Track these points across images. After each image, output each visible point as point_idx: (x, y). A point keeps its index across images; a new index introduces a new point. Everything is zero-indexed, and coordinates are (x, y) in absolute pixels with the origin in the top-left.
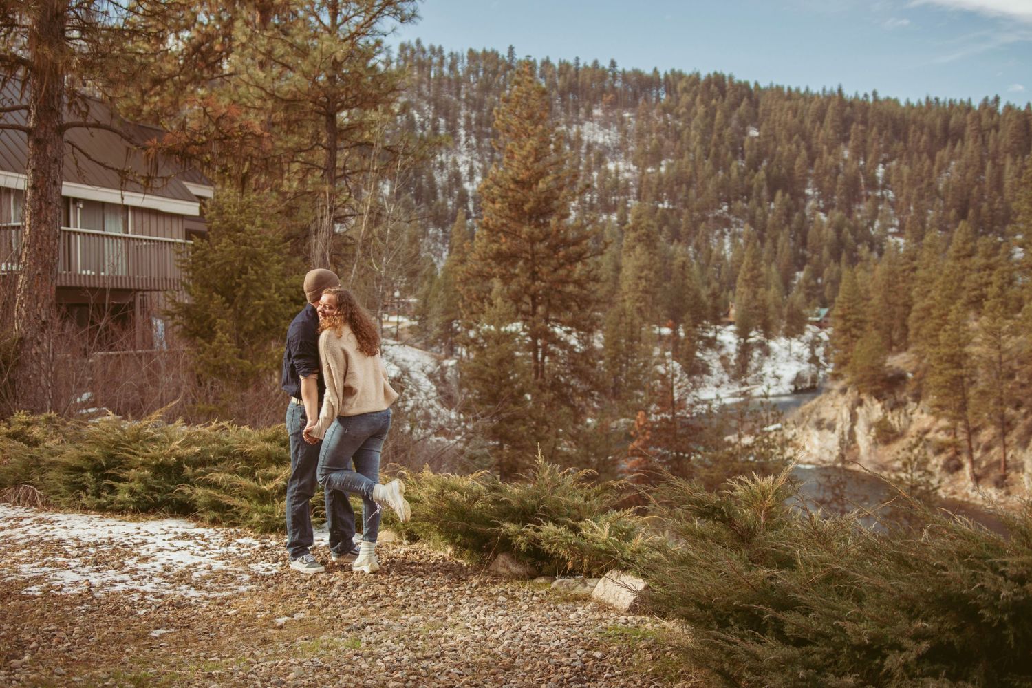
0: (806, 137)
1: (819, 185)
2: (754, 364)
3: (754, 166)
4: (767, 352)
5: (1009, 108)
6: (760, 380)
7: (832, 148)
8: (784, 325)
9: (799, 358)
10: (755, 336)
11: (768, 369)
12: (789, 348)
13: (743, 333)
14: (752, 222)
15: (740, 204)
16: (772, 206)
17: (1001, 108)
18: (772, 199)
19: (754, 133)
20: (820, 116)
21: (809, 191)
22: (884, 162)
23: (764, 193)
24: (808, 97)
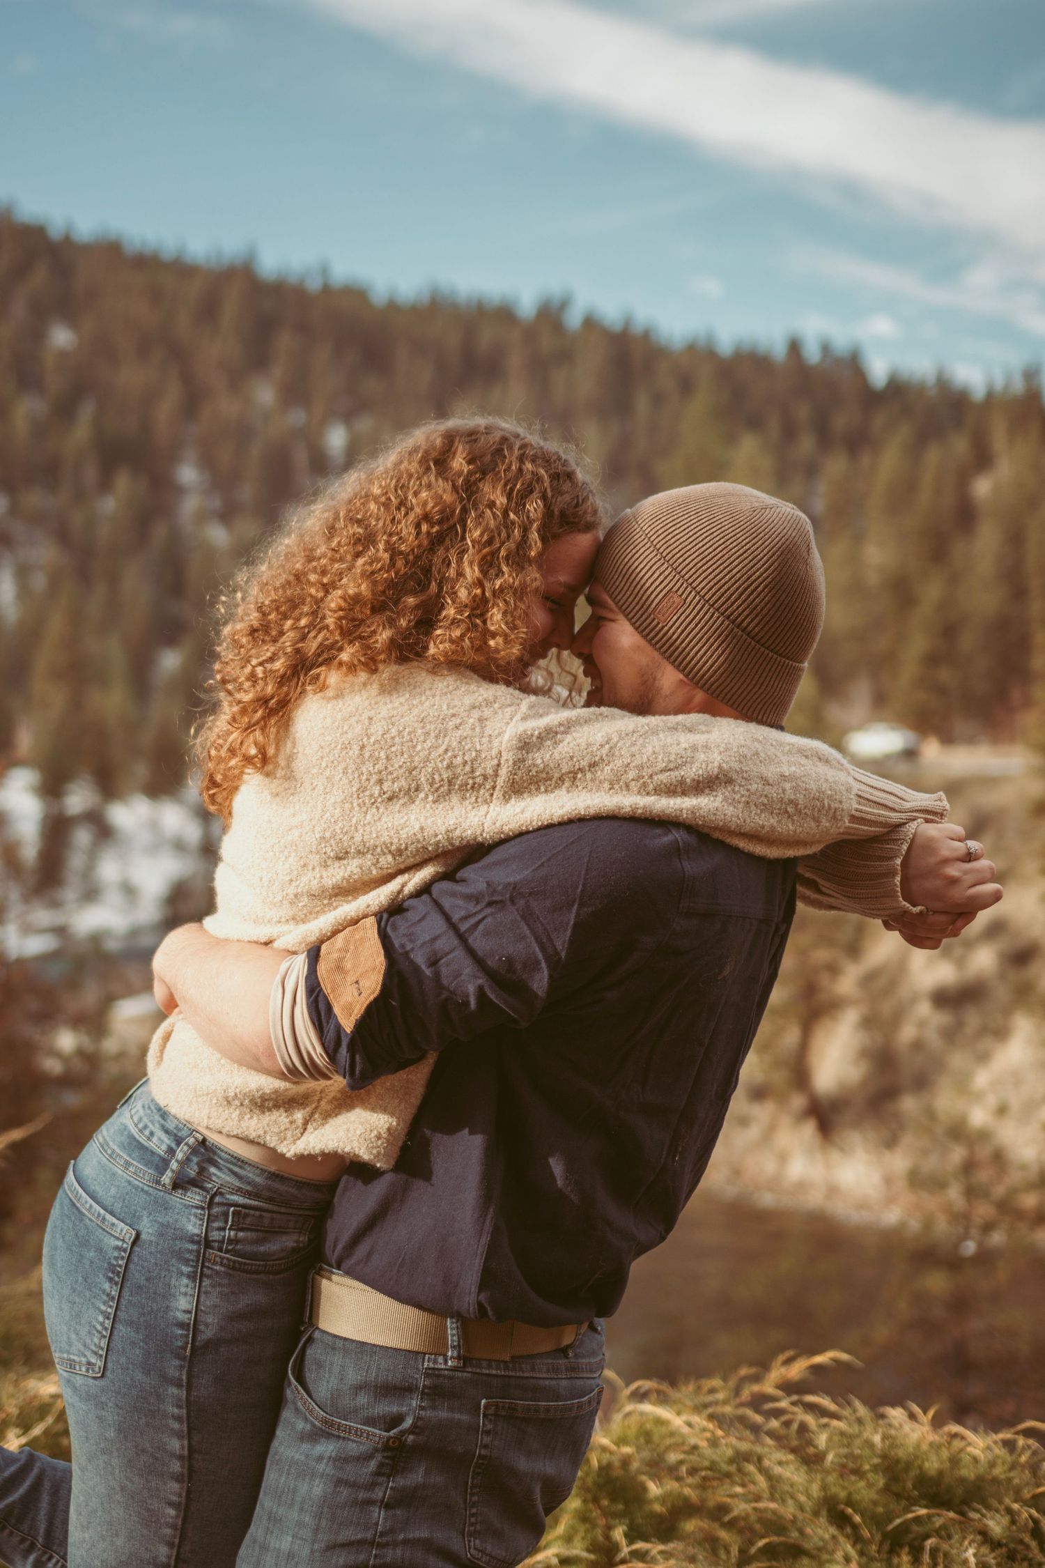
0: (178, 354)
1: (207, 462)
2: (76, 861)
3: (65, 410)
4: (104, 832)
5: (590, 323)
6: (91, 894)
7: (237, 379)
8: (141, 770)
9: (179, 846)
10: (78, 799)
11: (109, 870)
12: (154, 825)
13: (52, 788)
14: (63, 536)
15: (35, 498)
16: (109, 505)
17: (574, 319)
18: (105, 485)
19: (62, 337)
20: (209, 310)
21: (188, 474)
22: (348, 417)
23: (91, 474)
24: (181, 269)
